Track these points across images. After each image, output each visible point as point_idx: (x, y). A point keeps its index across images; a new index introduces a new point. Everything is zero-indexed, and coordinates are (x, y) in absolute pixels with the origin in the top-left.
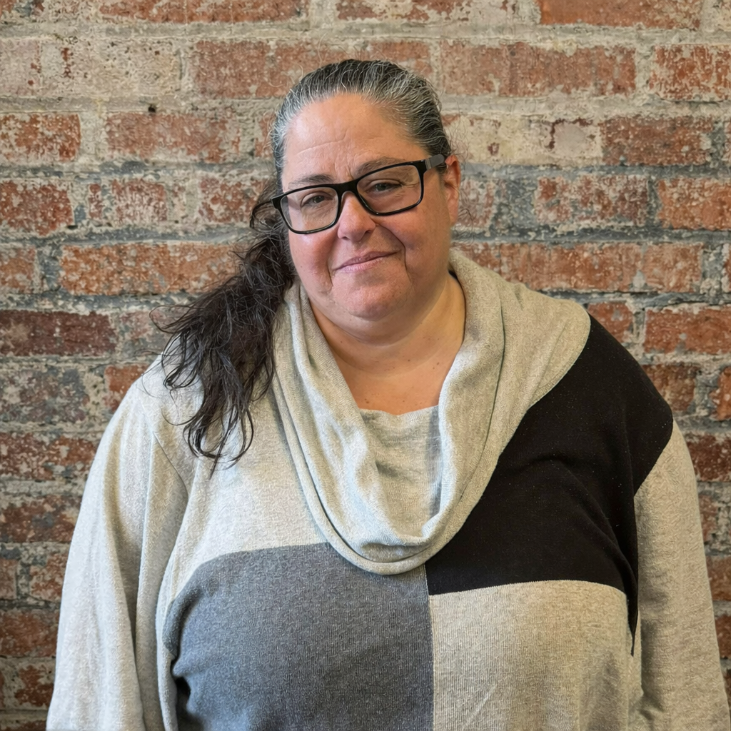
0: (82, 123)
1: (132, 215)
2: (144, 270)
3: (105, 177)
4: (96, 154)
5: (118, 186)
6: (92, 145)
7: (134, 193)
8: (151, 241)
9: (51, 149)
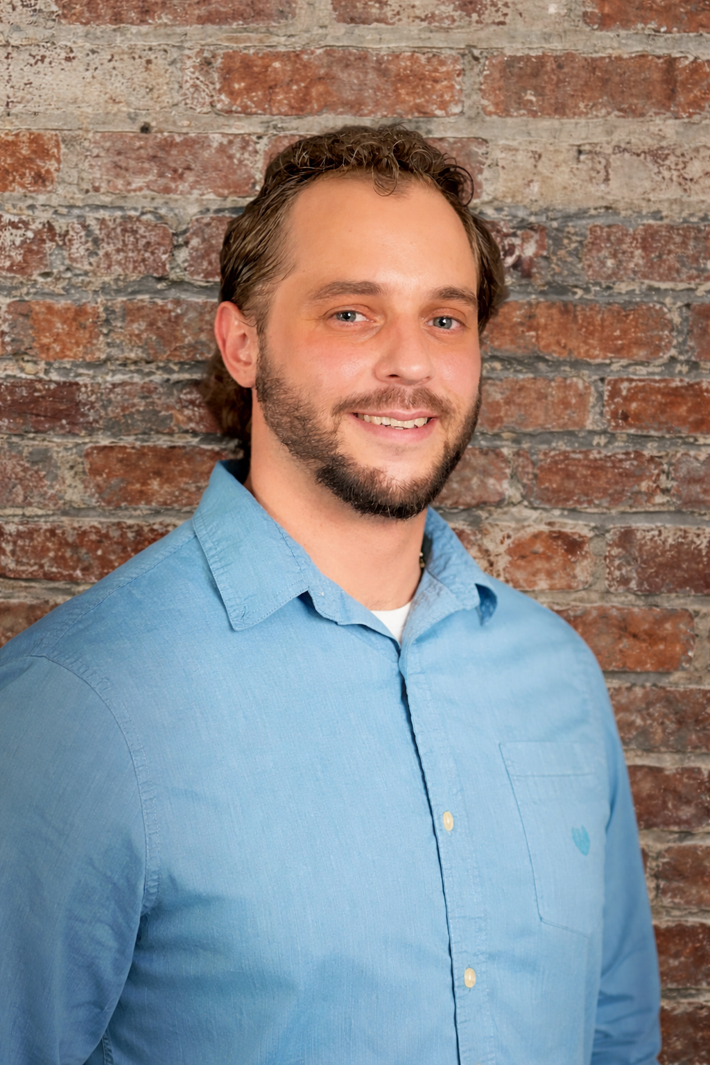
0: (62, 146)
1: (123, 262)
2: (137, 332)
3: (91, 214)
4: (78, 184)
5: (107, 227)
6: (74, 173)
7: (127, 234)
8: (146, 297)
9: (22, 176)
